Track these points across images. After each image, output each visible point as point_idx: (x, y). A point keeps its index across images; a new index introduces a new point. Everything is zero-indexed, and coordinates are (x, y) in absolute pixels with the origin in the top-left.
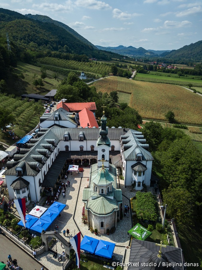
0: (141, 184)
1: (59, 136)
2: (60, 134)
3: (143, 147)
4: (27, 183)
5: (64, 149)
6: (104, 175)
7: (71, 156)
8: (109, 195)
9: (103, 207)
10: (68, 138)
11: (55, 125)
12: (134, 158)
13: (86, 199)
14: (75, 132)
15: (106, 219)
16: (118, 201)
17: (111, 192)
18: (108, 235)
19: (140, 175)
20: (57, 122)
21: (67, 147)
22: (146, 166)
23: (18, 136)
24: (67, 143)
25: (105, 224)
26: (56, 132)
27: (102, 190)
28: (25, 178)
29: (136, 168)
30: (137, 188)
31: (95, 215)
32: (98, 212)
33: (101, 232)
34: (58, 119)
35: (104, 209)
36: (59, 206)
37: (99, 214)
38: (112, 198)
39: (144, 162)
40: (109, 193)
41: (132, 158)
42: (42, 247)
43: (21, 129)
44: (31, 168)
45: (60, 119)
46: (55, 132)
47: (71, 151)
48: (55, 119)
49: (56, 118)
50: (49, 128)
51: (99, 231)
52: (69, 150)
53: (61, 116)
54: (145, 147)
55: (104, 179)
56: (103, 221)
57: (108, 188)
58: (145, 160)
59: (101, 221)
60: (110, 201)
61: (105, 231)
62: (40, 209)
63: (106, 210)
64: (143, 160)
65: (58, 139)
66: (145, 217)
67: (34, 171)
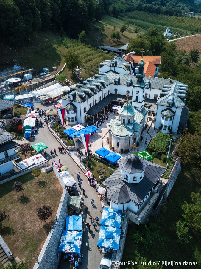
0: (167, 128)
1: (111, 80)
2: (112, 78)
3: (179, 96)
4: (75, 108)
5: (114, 92)
6: (127, 108)
7: (118, 99)
8: (129, 125)
9: (121, 132)
10: (118, 83)
11: (111, 70)
12: (166, 103)
13: (111, 125)
14: (125, 78)
15: (121, 141)
16: (135, 131)
17: (131, 124)
18: (122, 153)
19: (166, 120)
20: (113, 69)
21: (116, 90)
22: (175, 113)
23: (83, 78)
24: (116, 87)
25: (120, 144)
26: (110, 76)
27: (124, 120)
28: (74, 103)
29: (164, 113)
30: (163, 131)
31: (114, 136)
32: (116, 134)
33: (116, 150)
34: (114, 66)
35: (120, 133)
36: (93, 128)
37: (116, 135)
38: (131, 127)
39: (173, 109)
40: (129, 123)
41: (163, 103)
42: (73, 146)
43: (87, 73)
44: (79, 96)
45: (116, 66)
46: (108, 76)
47: (119, 95)
48: (111, 66)
49: (113, 64)
50: (107, 72)
51: (115, 149)
52: (118, 94)
53: (117, 63)
54: (180, 97)
55: (127, 111)
56: (119, 142)
57: (129, 119)
58: (175, 107)
59: (117, 141)
60: (128, 129)
61: (120, 151)
62: (80, 127)
63: (122, 133)
64: (173, 106)
65: (110, 82)
66: (155, 148)
67: (81, 99)
